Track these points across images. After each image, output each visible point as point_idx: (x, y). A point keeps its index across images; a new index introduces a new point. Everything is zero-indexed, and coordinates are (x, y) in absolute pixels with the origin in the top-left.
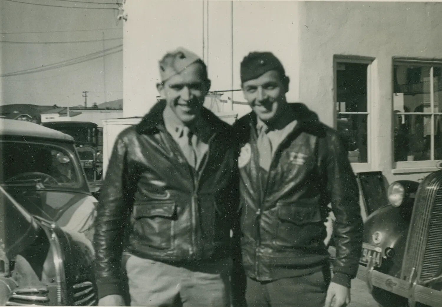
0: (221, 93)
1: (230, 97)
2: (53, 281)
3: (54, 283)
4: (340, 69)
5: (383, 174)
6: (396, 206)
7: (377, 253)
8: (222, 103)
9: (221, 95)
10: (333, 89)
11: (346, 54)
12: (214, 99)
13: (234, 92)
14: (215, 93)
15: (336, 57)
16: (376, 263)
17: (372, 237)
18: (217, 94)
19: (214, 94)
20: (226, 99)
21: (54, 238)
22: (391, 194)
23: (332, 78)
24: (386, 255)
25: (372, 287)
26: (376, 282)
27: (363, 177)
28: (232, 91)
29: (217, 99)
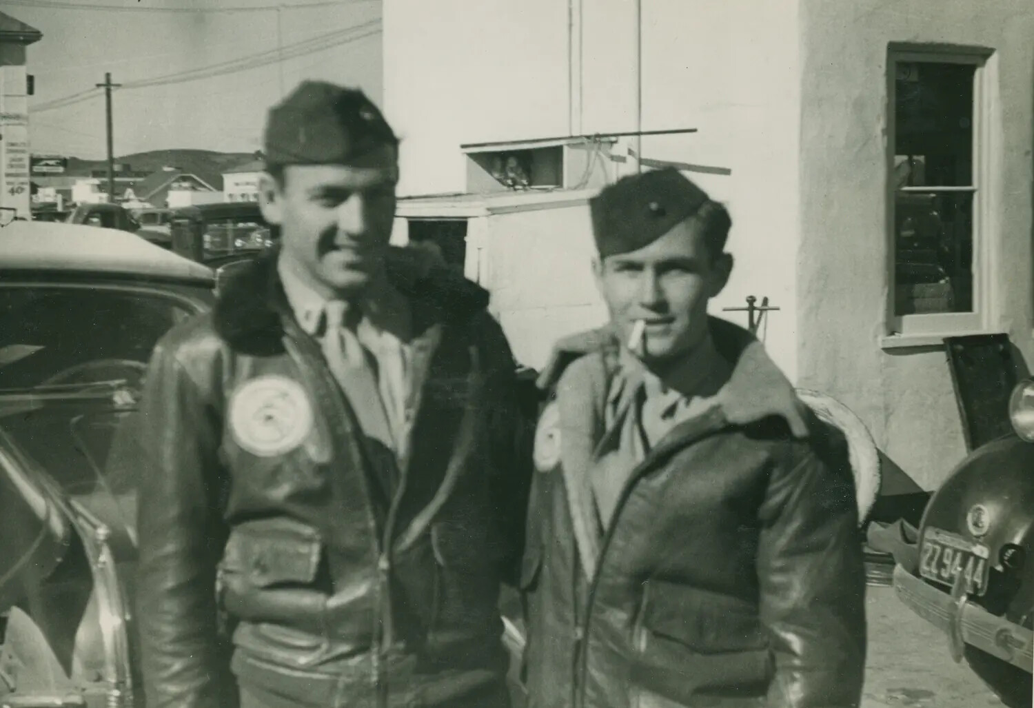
0: (613, 139)
1: (635, 149)
2: (99, 678)
3: (101, 683)
4: (902, 77)
5: (1012, 340)
6: (1027, 438)
7: (977, 558)
8: (614, 164)
9: (612, 143)
10: (886, 132)
11: (922, 39)
12: (593, 153)
13: (643, 137)
14: (597, 139)
15: (893, 48)
16: (975, 585)
17: (965, 516)
18: (601, 142)
19: (595, 142)
20: (624, 153)
21: (104, 563)
22: (1017, 408)
23: (885, 101)
24: (1002, 562)
25: (962, 645)
26: (971, 635)
27: (960, 347)
28: (639, 134)
29: (601, 153)
